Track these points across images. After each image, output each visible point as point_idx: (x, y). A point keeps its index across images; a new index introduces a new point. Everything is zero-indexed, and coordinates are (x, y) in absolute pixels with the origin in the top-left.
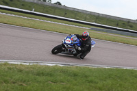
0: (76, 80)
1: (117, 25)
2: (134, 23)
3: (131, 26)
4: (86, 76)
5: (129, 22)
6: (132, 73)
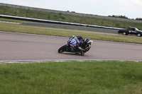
0: (7, 77)
1: (49, 18)
2: (66, 15)
3: (63, 18)
4: (17, 73)
5: (60, 14)
6: (65, 65)
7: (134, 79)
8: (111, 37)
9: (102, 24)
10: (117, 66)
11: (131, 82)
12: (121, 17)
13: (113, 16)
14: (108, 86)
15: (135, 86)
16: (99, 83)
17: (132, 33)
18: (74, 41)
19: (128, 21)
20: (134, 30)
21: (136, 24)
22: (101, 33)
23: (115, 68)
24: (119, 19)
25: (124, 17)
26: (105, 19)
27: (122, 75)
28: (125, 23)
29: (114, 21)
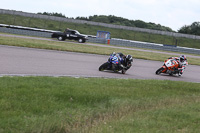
7: (73, 102)
8: (42, 43)
9: (29, 24)
10: (49, 84)
11: (68, 106)
12: (56, 15)
13: (45, 14)
14: (37, 112)
15: (74, 111)
16: (24, 108)
17: (70, 38)
18: (116, 59)
19: (66, 20)
20: (73, 33)
21: (76, 26)
22: (27, 37)
23: (46, 87)
24: (53, 18)
25: (60, 15)
26: (32, 18)
27: (56, 96)
28: (61, 23)
29: (46, 21)
